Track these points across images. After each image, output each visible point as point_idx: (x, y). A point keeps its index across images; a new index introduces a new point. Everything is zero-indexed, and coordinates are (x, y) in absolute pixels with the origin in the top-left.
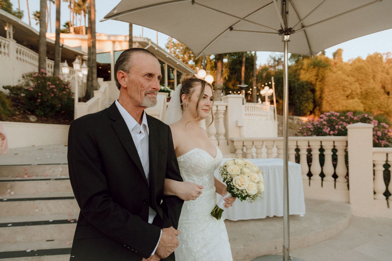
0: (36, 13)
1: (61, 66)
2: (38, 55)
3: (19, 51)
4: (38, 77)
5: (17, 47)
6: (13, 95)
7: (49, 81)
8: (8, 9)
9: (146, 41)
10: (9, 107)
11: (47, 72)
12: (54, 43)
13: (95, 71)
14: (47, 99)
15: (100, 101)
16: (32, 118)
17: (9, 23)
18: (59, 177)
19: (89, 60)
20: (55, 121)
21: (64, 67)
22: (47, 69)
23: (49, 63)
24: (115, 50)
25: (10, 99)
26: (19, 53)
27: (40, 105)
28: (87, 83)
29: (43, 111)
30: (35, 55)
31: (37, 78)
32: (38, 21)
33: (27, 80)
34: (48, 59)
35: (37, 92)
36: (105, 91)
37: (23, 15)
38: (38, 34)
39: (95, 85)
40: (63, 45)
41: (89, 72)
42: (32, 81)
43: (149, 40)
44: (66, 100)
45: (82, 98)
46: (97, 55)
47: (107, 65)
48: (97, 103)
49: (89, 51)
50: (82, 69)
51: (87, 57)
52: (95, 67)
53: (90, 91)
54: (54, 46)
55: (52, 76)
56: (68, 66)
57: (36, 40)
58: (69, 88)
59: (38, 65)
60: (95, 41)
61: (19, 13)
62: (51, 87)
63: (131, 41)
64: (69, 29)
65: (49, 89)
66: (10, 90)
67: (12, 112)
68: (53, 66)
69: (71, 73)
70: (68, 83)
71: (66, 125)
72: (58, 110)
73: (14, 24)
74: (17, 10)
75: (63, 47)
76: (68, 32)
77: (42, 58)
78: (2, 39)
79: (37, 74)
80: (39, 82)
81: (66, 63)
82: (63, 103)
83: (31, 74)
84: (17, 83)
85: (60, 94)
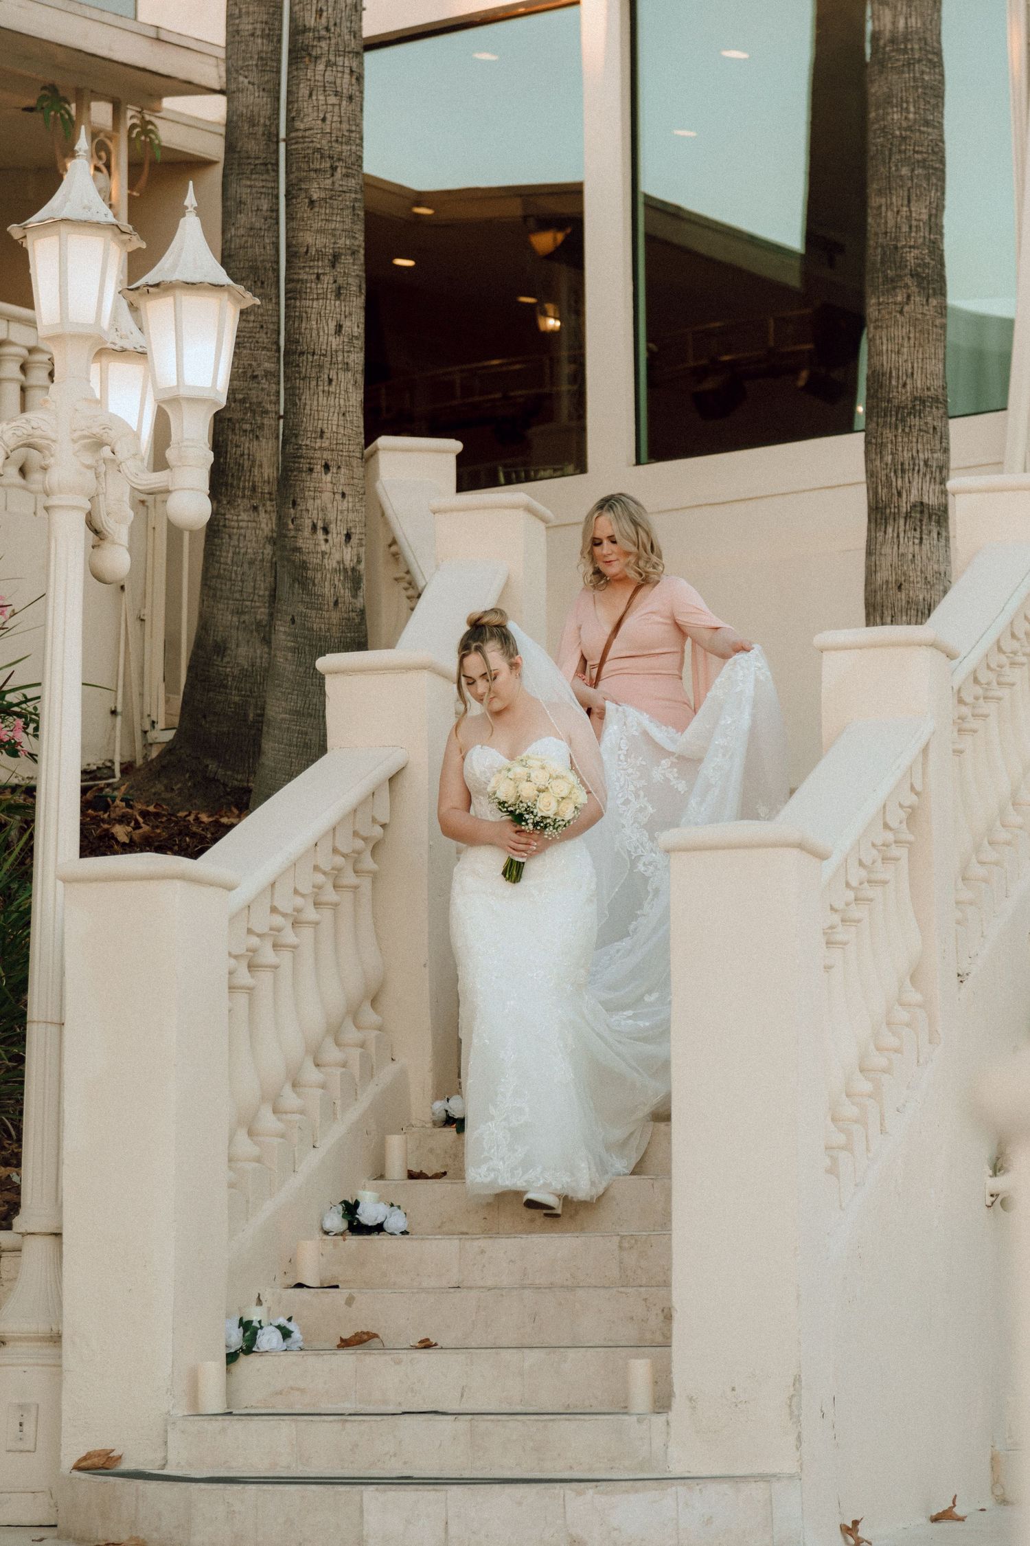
19: (247, 150)
45: (127, 768)
46: (369, 57)
47: (514, 209)
48: (368, 863)
49: (246, 26)
50: (158, 310)
51: (214, 109)
52: (335, 259)
53: (260, 650)
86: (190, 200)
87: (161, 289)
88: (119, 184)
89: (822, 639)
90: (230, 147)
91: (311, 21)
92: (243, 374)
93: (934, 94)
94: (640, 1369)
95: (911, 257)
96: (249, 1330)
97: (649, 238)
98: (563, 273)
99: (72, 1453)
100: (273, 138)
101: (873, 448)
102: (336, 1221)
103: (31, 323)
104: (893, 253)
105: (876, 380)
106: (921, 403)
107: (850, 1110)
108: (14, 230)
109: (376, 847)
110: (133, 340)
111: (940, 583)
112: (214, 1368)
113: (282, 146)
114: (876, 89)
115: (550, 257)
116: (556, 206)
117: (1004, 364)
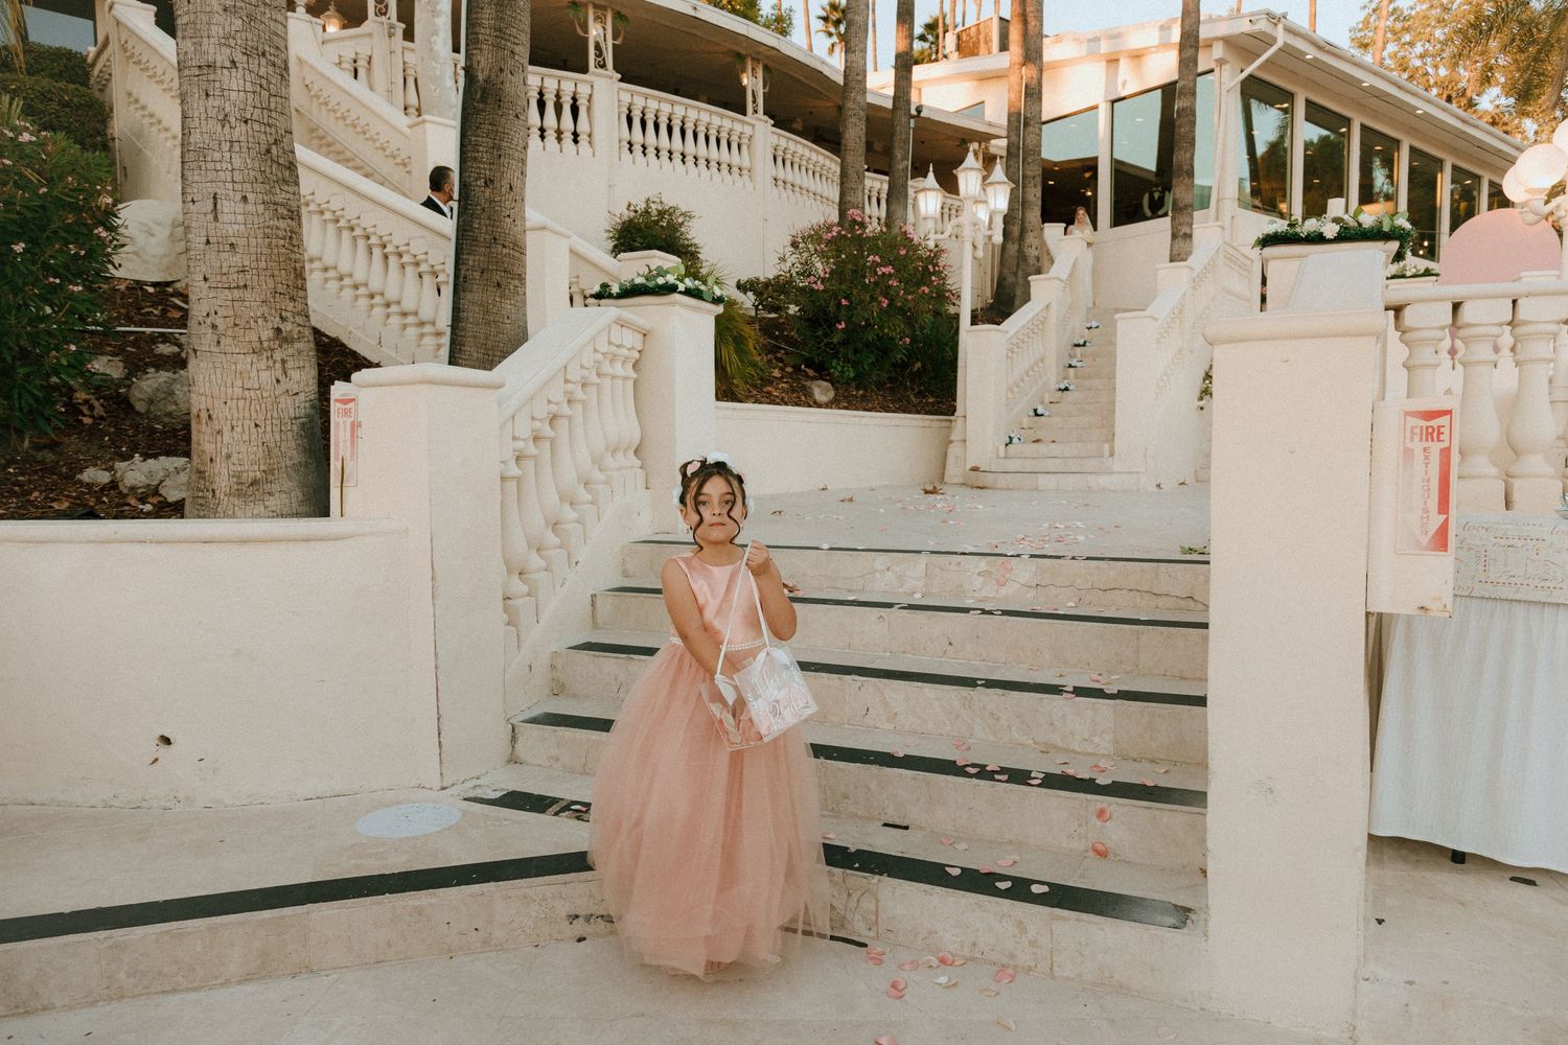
0: (828, 8)
1: (911, 192)
2: (839, 160)
3: (780, 153)
4: (840, 236)
5: (774, 140)
6: (763, 313)
7: (874, 250)
8: (749, 13)
9: (1264, 26)
10: (754, 352)
11: (867, 219)
12: (889, 105)
13: (1035, 194)
14: (867, 320)
15: (1053, 318)
16: (822, 391)
17: (753, 59)
18: (917, 599)
19: (1011, 152)
20: (893, 402)
21: (924, 190)
22: (867, 209)
23: (876, 183)
24: (1116, 96)
25: (757, 326)
26: (779, 160)
27: (844, 343)
28: (1003, 248)
29: (855, 364)
30: (828, 163)
31: (836, 244)
32: (835, 39)
33: (805, 255)
34: (868, 170)
35: (835, 296)
36: (1071, 275)
37: (790, 23)
38: (841, 81)
39: (1032, 253)
40: (919, 110)
41: (1011, 201)
42: (823, 255)
43: (1273, 19)
44: (928, 318)
45: (982, 309)
46: (1044, 127)
47: (1079, 164)
48: (1041, 327)
49: (1012, 119)
50: (990, 190)
51: (1004, 143)
52: (1034, 178)
53: (1014, 279)
54: (890, 117)
55: (884, 229)
56: (938, 186)
57: (832, 104)
58: (942, 272)
59: (837, 200)
60: (1041, 71)
61: (779, 19)
62: (880, 273)
63: (1190, 43)
64: (938, 46)
65: (872, 280)
66: (758, 294)
67: (762, 370)
68: (884, 196)
69: (946, 217)
70: (938, 251)
71: (926, 413)
72: (901, 359)
73: (767, 57)
74: (774, 12)
75: (922, 115)
76: (934, 57)
77: (851, 172)
78: (733, 120)
79: (836, 229)
80: (843, 256)
81: (931, 175)
82: (918, 333)
83: (816, 233)
84: (778, 266)
85: (910, 297)
86: (998, 160)
87: (991, 184)
88: (981, 162)
89: (1159, 266)
90: (1008, 151)
91: (1029, 115)
92: (1011, 208)
93: (1193, 123)
94: (1107, 447)
95: (1185, 168)
96: (1010, 437)
97: (1115, 170)
98: (1092, 181)
99: (969, 467)
100: (1019, 148)
101: (1173, 219)
102: (1032, 413)
103: (958, 198)
104: (1180, 168)
106: (1186, 208)
107: (1161, 384)
108: (954, 171)
109: (1043, 323)
110: (984, 198)
111: (1189, 253)
112: (1002, 448)
113: (1021, 152)
114: (1177, 123)
115: (1090, 178)
116: (1091, 163)
117: (1210, 196)
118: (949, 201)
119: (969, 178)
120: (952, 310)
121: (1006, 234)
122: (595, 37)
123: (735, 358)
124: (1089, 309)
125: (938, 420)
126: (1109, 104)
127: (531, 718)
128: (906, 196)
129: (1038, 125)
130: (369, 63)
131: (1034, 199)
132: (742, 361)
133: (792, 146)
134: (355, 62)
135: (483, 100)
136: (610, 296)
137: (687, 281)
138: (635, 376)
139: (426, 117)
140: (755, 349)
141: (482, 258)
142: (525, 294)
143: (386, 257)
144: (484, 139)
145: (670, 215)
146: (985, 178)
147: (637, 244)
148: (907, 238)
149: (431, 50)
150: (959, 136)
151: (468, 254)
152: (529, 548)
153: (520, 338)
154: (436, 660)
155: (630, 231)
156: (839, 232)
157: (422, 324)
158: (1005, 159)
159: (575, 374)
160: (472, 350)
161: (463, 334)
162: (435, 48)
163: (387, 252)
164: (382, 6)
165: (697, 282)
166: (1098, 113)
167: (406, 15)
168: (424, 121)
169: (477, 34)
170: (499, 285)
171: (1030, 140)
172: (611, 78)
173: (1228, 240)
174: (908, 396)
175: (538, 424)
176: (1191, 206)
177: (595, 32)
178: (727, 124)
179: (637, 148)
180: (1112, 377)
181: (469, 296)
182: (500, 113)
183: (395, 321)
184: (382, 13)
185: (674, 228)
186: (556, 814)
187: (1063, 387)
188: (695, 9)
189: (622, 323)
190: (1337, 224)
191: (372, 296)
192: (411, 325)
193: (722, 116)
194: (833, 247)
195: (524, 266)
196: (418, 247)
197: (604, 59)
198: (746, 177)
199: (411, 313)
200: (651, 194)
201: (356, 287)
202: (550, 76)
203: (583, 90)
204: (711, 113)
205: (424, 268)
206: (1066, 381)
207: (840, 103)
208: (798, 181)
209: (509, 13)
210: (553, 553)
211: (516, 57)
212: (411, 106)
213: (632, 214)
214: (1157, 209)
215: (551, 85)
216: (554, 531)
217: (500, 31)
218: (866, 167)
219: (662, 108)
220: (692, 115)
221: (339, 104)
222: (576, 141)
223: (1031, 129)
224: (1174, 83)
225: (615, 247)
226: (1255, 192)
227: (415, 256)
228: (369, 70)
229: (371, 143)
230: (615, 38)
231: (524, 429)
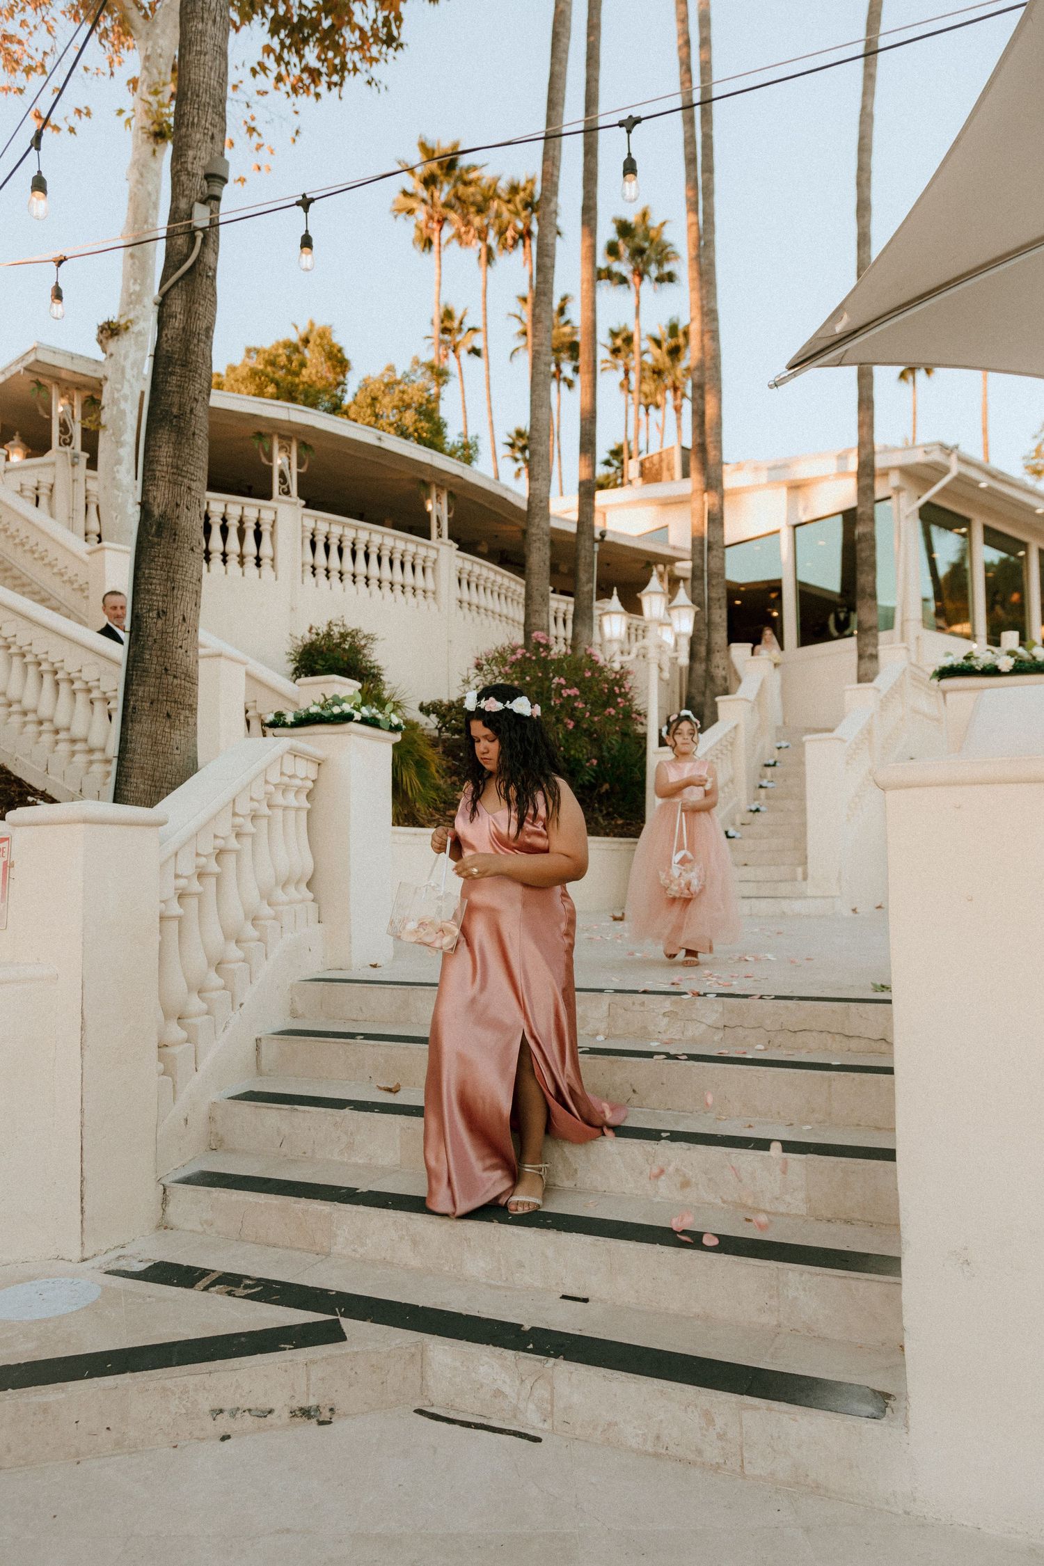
0: (514, 435)
1: (596, 612)
2: (524, 582)
3: (465, 576)
4: (525, 658)
5: (459, 563)
6: (446, 735)
7: (559, 672)
8: (436, 440)
9: (936, 456)
10: (436, 775)
11: (552, 640)
12: (573, 529)
13: (720, 616)
15: (742, 737)
17: (438, 486)
18: (601, 1043)
19: (697, 574)
21: (608, 613)
22: (553, 631)
23: (561, 605)
24: (796, 522)
25: (440, 749)
26: (464, 583)
28: (691, 669)
30: (513, 585)
31: (521, 666)
32: (521, 464)
33: (490, 677)
34: (554, 592)
36: (759, 695)
37: (477, 450)
38: (524, 507)
39: (719, 673)
40: (603, 535)
41: (696, 623)
43: (946, 450)
44: (616, 739)
46: (728, 551)
47: (766, 586)
48: (729, 748)
49: (696, 543)
50: (674, 613)
51: (688, 565)
52: (719, 600)
53: (702, 696)
54: (574, 541)
55: (569, 652)
56: (622, 609)
57: (515, 529)
58: (627, 693)
59: (522, 620)
60: (722, 498)
61: (466, 446)
62: (565, 695)
63: (867, 472)
64: (623, 470)
65: (557, 702)
66: (441, 716)
67: (445, 794)
68: (570, 617)
69: (633, 637)
70: (623, 674)
71: (615, 836)
72: (589, 781)
73: (451, 485)
74: (460, 439)
75: (607, 538)
76: (619, 481)
77: (535, 594)
78: (418, 544)
79: (520, 652)
80: (528, 678)
81: (615, 598)
82: (605, 754)
83: (501, 655)
84: (462, 688)
85: (596, 719)
86: (682, 584)
87: (675, 607)
88: (666, 585)
89: (848, 687)
90: (693, 574)
91: (712, 540)
92: (696, 629)
93: (873, 548)
94: (800, 870)
95: (868, 590)
97: (800, 591)
98: (778, 602)
100: (703, 570)
101: (859, 640)
103: (643, 620)
104: (863, 591)
105: (860, 623)
106: (871, 628)
108: (638, 595)
109: (732, 744)
110: (668, 621)
111: (876, 673)
113: (706, 574)
114: (858, 547)
115: (775, 598)
116: (776, 585)
117: (893, 617)
118: (635, 622)
119: (653, 600)
120: (640, 729)
121: (693, 655)
122: (280, 466)
123: (416, 781)
124: (778, 728)
125: (627, 843)
126: (791, 529)
127: (185, 1178)
128: (591, 618)
129: (720, 550)
130: (51, 490)
131: (720, 620)
132: (423, 785)
133: (477, 569)
134: (37, 489)
135: (159, 534)
136: (284, 725)
137: (363, 709)
138: (309, 806)
139: (104, 543)
140: (438, 772)
141: (152, 689)
142: (195, 724)
143: (57, 683)
144: (158, 572)
145: (353, 637)
146: (670, 601)
147: (318, 667)
148: (592, 660)
149: (114, 479)
150: (643, 558)
151: (138, 685)
152: (189, 992)
153: (189, 769)
154: (82, 1116)
155: (310, 654)
156: (523, 655)
157: (91, 751)
158: (690, 581)
159: (244, 807)
160: (139, 781)
161: (129, 765)
162: (119, 476)
163: (58, 679)
164: (67, 437)
165: (374, 711)
166: (779, 538)
167: (90, 444)
168: (103, 549)
169: (154, 470)
170: (168, 716)
171: (715, 564)
172: (295, 504)
173: (914, 660)
174: (597, 819)
175: (203, 860)
176: (876, 627)
177: (279, 460)
178: (411, 548)
179: (321, 572)
180: (802, 798)
181: (137, 727)
182: (175, 546)
183: (63, 748)
184: (66, 443)
185: (356, 650)
186: (206, 1289)
187: (754, 808)
188: (380, 439)
189: (296, 754)
190: (1012, 656)
191: (41, 723)
192: (80, 752)
193: (406, 541)
194: (518, 669)
195: (196, 696)
196: (89, 674)
197: (288, 487)
198: (430, 600)
199: (80, 740)
200: (333, 615)
201: (25, 713)
202: (234, 503)
203: (267, 517)
204: (396, 538)
205: (95, 694)
206: (757, 802)
207: (525, 527)
208: (483, 603)
209: (187, 451)
210: (214, 995)
211: (193, 493)
212: (92, 532)
213: (314, 637)
214: (843, 629)
215: (234, 512)
216: (217, 970)
217: (177, 468)
218: (551, 588)
219: (346, 533)
220: (376, 540)
221: (18, 531)
222: (258, 565)
223: (714, 553)
224: (854, 510)
225: (296, 669)
226: (939, 613)
227: (87, 683)
228: (50, 498)
229: (48, 569)
230: (300, 465)
231: (187, 866)
